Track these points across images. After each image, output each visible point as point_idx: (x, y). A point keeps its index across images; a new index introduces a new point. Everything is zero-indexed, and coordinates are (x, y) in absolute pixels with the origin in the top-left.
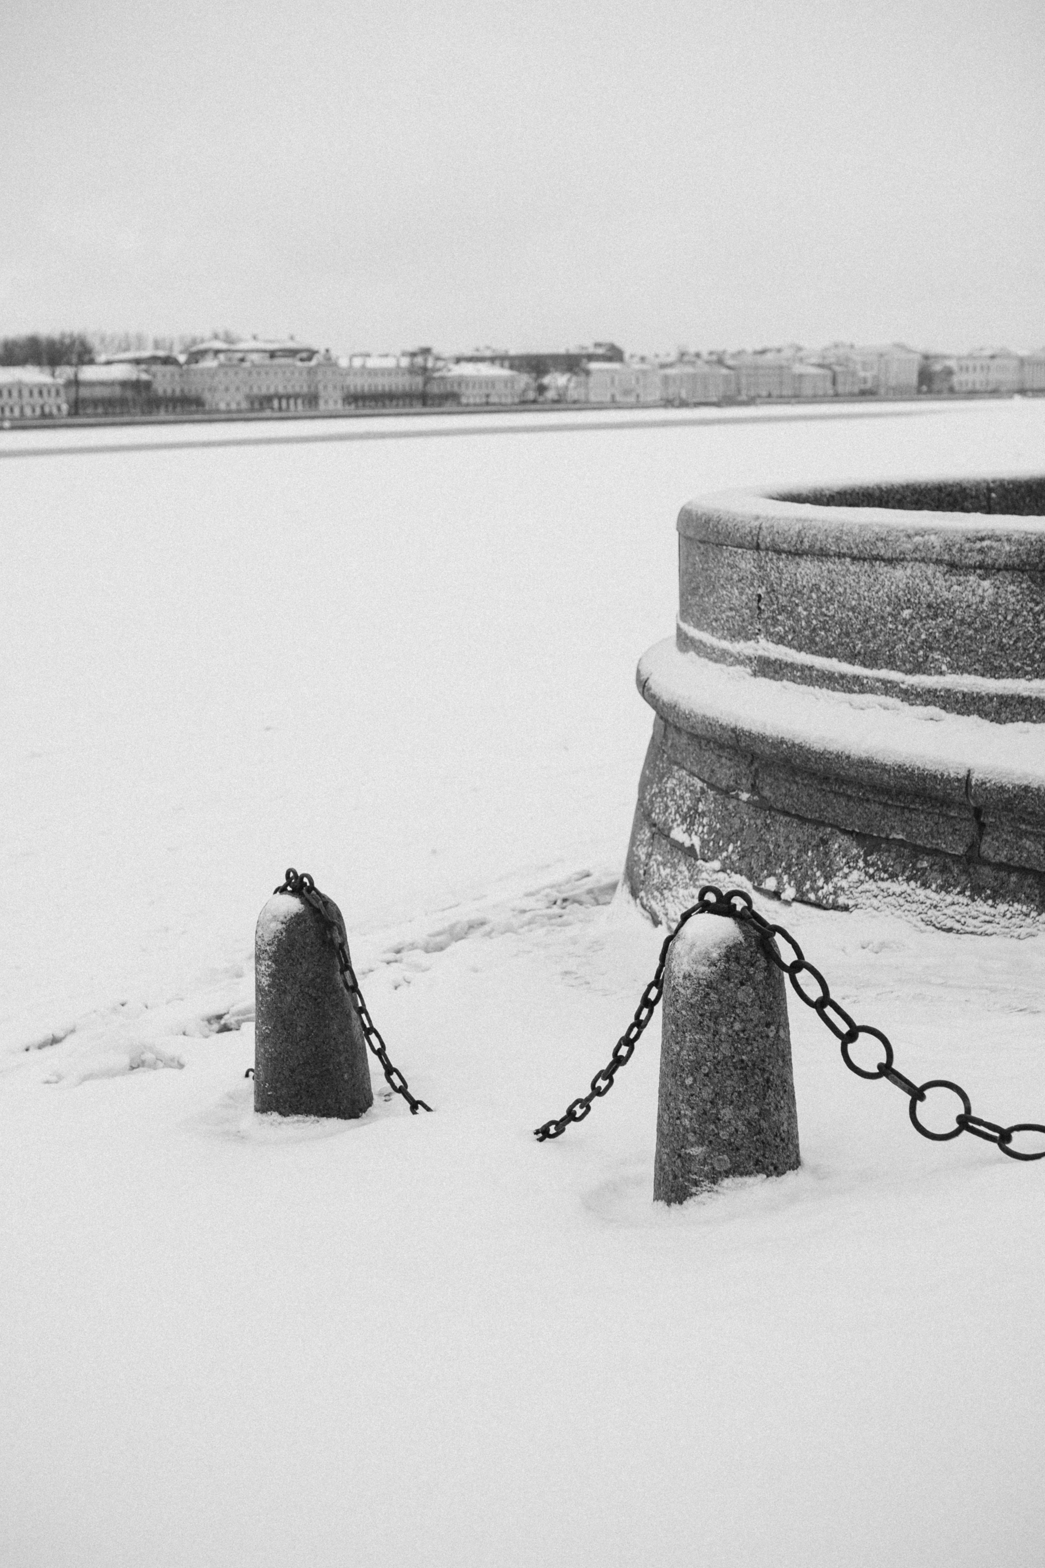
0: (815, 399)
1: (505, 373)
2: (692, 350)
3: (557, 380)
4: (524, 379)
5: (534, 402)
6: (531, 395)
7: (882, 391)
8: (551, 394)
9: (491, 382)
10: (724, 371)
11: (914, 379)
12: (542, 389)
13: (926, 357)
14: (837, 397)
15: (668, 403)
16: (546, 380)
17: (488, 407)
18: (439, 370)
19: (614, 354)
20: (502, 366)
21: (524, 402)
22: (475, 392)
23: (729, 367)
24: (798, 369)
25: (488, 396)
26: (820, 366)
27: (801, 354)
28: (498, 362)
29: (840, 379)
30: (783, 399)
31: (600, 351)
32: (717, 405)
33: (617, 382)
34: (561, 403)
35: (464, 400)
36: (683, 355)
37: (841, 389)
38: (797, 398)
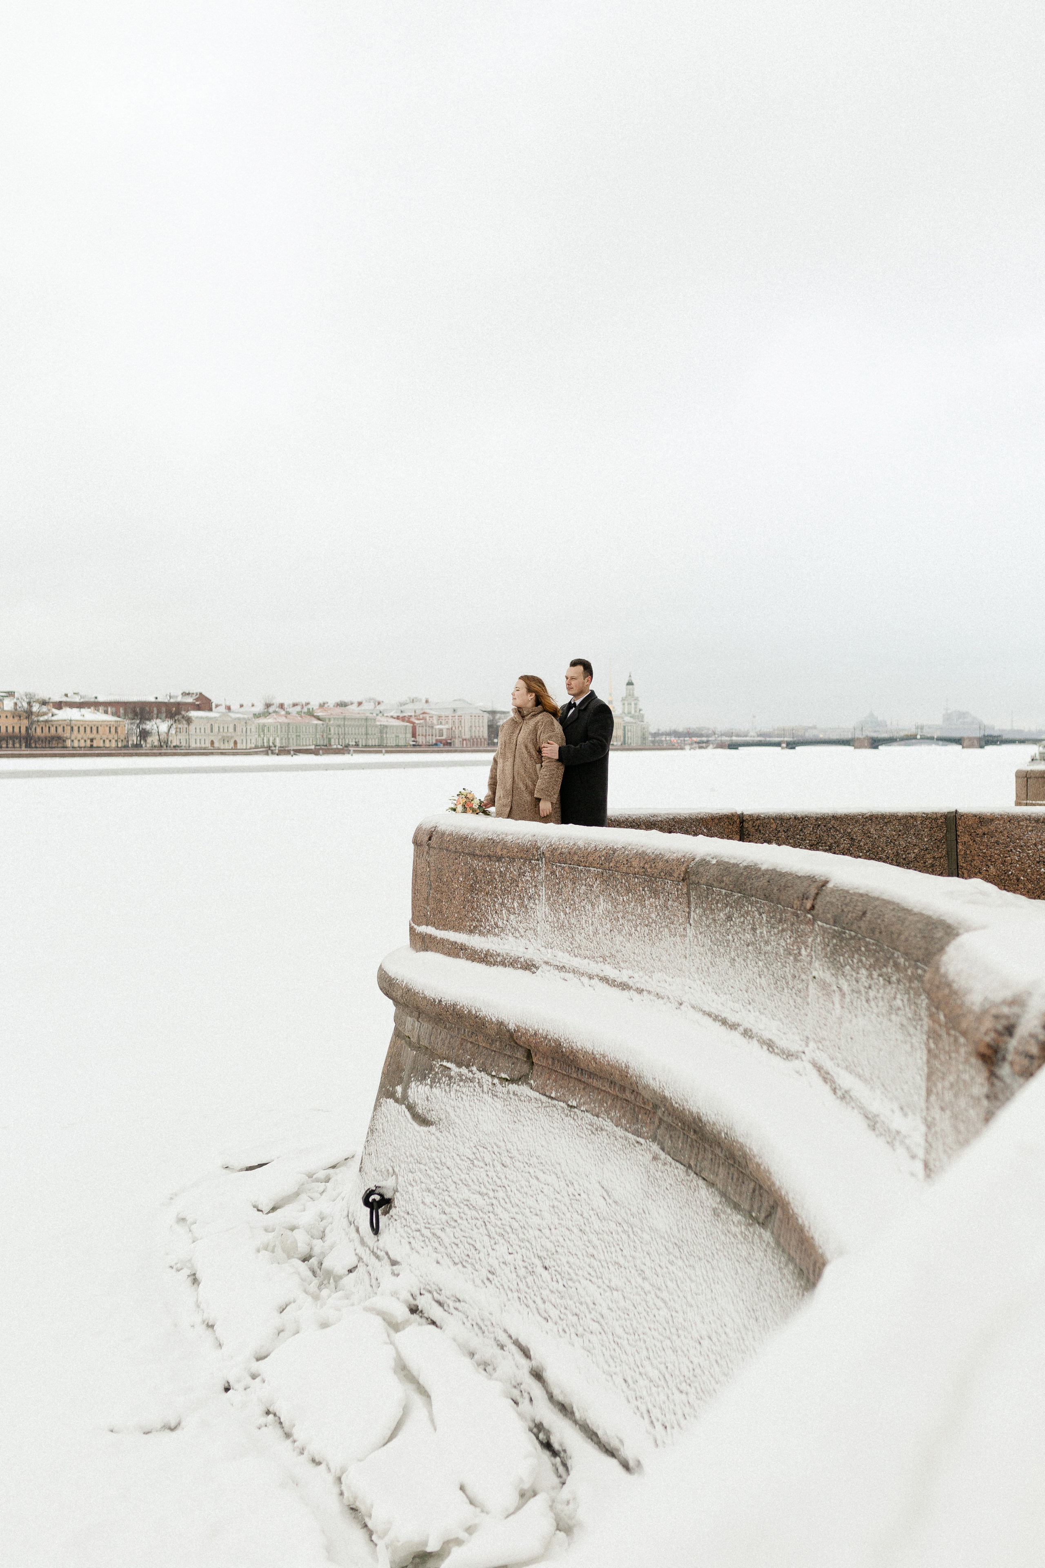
0: (398, 749)
1: (109, 718)
2: (277, 701)
3: (160, 726)
4: (127, 726)
5: (138, 746)
6: (134, 739)
7: (457, 743)
8: (153, 740)
9: (95, 727)
10: (316, 722)
11: (484, 732)
12: (144, 734)
13: (493, 713)
14: (417, 747)
15: (268, 750)
16: (149, 726)
17: (92, 750)
18: (45, 714)
19: (203, 703)
20: (106, 712)
21: (126, 747)
22: (79, 736)
23: (318, 718)
24: (382, 721)
25: (92, 740)
26: (403, 719)
27: (381, 707)
28: (101, 709)
29: (419, 731)
30: (367, 749)
31: (190, 700)
32: (315, 752)
33: (216, 729)
34: (164, 748)
35: (68, 743)
36: (268, 706)
37: (420, 740)
38: (380, 748)
